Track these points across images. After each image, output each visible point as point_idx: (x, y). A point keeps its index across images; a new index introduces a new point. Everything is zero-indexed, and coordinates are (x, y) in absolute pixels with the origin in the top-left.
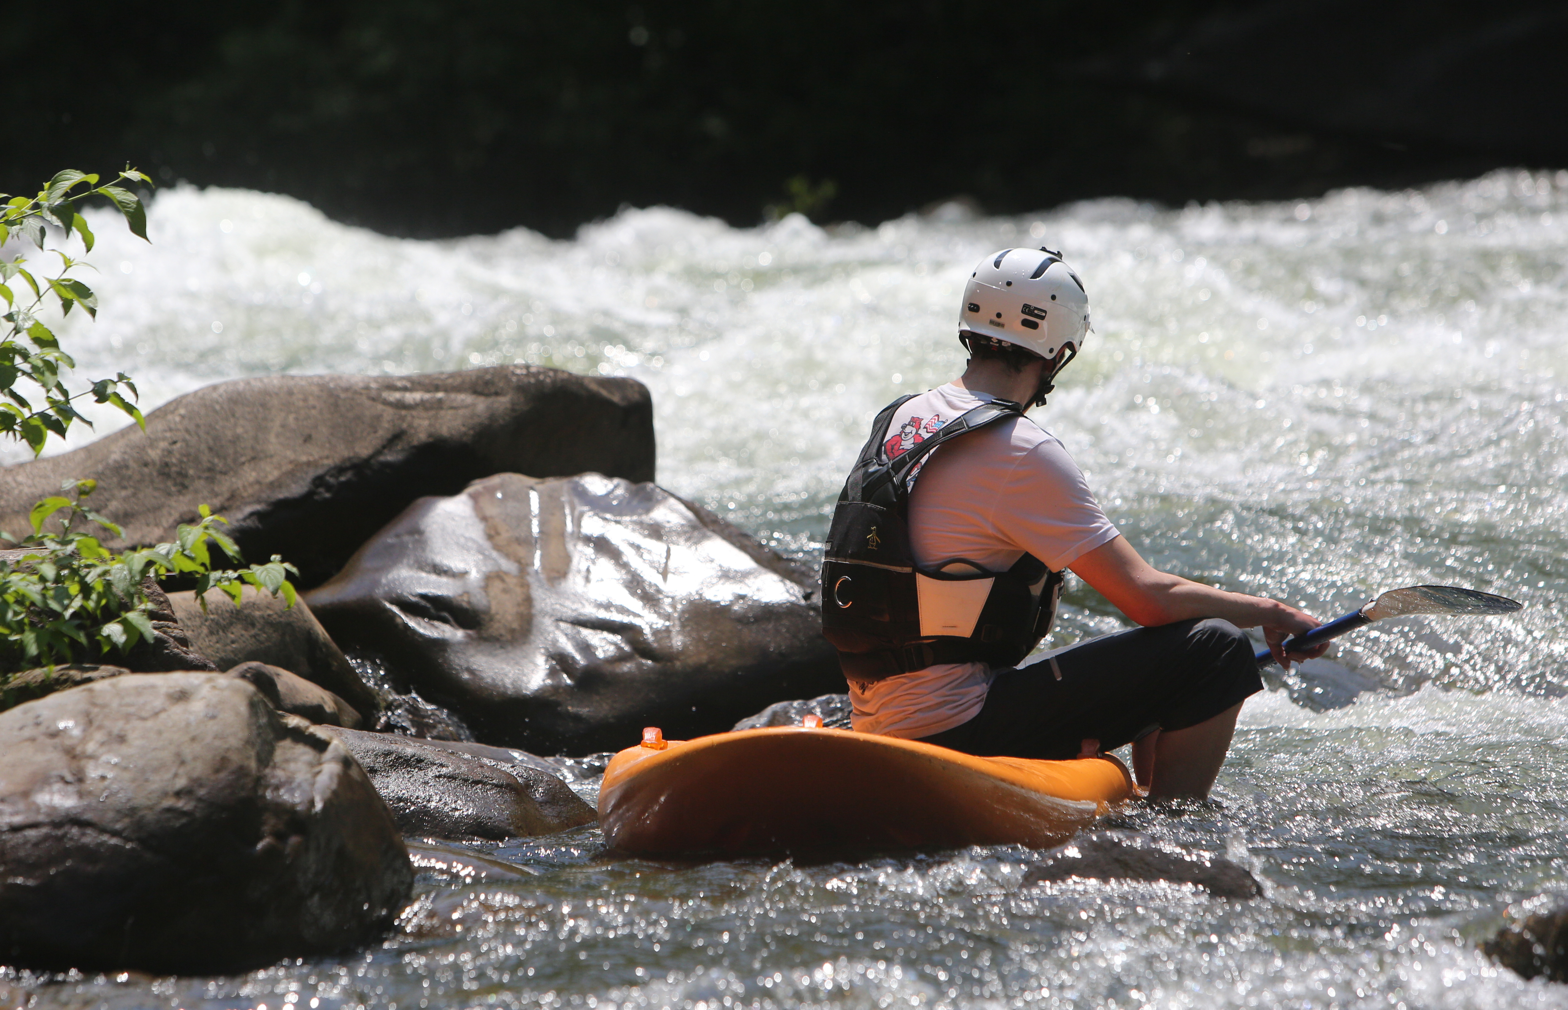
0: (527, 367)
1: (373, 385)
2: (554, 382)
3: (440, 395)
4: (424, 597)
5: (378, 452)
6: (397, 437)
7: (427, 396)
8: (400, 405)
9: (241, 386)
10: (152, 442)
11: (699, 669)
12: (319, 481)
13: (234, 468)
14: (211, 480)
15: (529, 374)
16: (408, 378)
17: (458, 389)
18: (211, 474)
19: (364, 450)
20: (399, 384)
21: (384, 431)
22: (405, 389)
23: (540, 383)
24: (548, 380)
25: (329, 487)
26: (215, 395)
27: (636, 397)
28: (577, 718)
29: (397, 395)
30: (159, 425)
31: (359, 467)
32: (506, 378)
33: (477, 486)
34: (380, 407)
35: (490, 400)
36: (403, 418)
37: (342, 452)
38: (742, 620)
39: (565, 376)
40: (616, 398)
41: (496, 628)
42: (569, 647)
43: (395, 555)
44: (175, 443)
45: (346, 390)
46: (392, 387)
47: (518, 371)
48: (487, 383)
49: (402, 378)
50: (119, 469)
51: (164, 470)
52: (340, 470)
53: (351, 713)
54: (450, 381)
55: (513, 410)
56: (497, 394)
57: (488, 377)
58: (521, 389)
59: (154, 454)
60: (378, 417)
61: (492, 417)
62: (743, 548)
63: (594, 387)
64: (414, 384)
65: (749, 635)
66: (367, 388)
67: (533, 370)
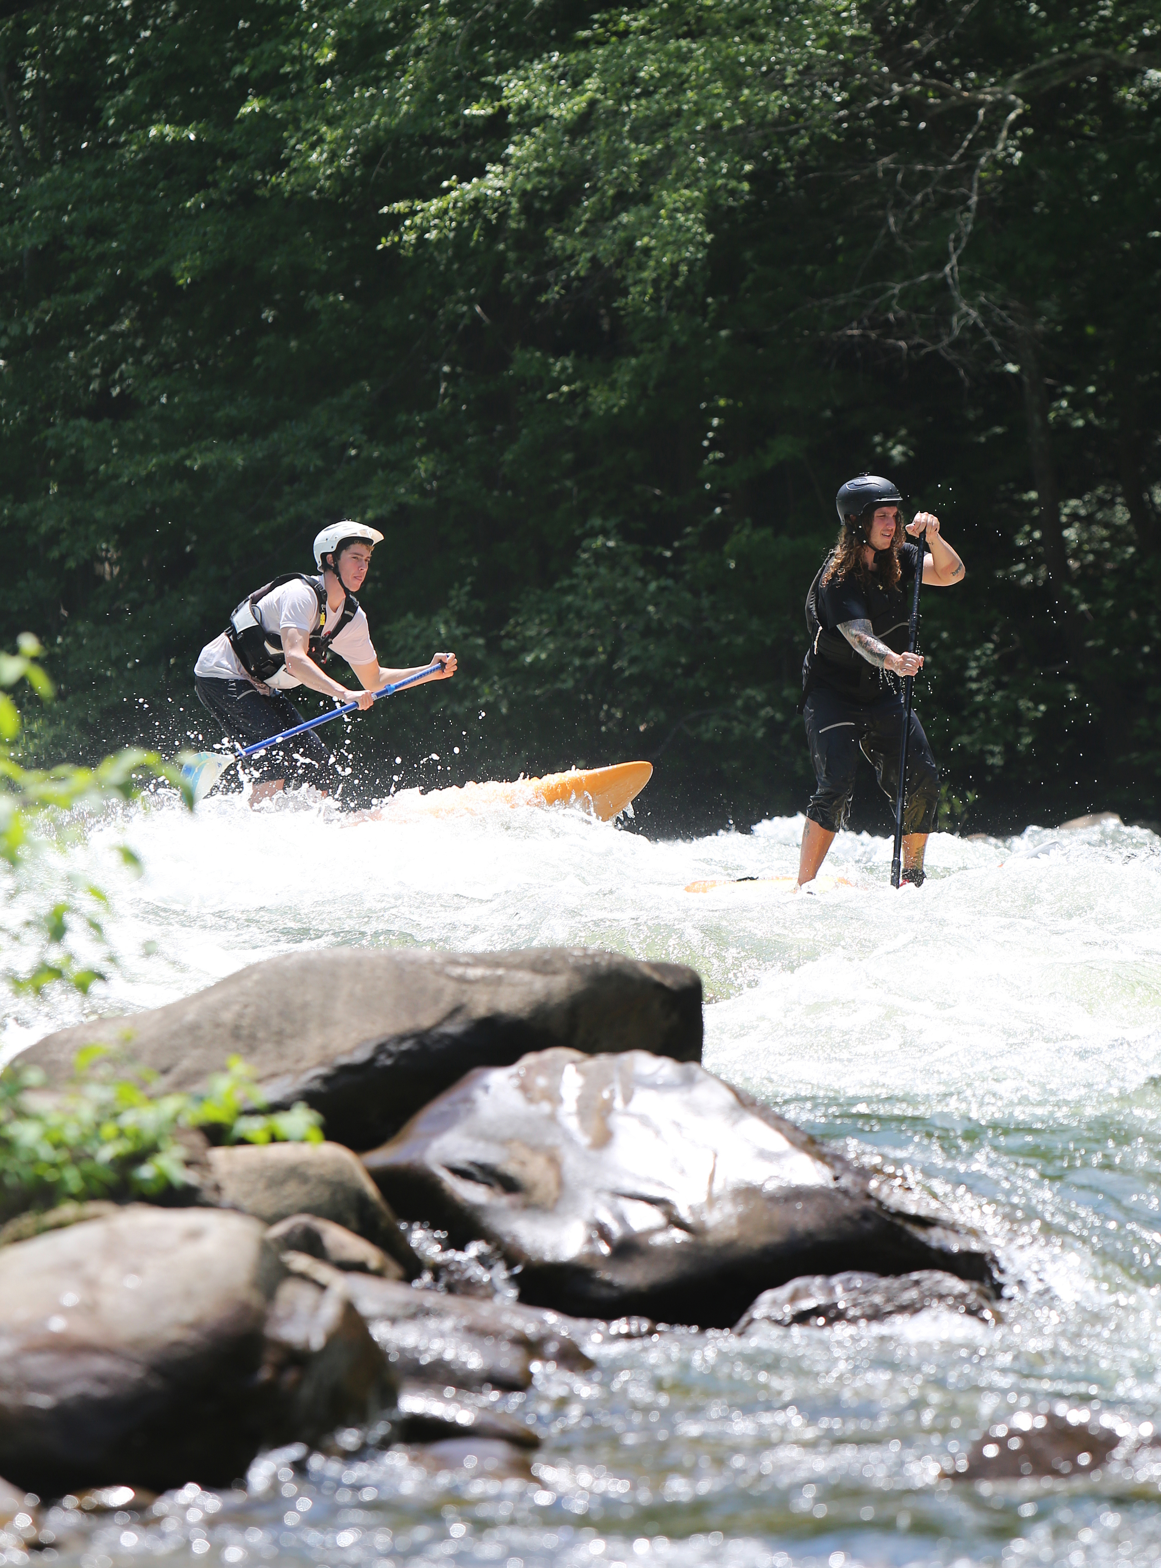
0: (585, 949)
1: (438, 960)
2: (609, 965)
3: (500, 972)
4: (473, 1164)
5: (439, 1024)
6: (456, 1011)
7: (488, 972)
8: (462, 980)
9: (313, 956)
10: (225, 1005)
11: (730, 1244)
12: (381, 1049)
13: (300, 1033)
14: (279, 1043)
15: (586, 956)
16: (472, 955)
17: (518, 967)
18: (280, 1037)
19: (426, 1021)
20: (463, 960)
21: (445, 1004)
22: (467, 965)
23: (596, 965)
24: (603, 963)
25: (390, 1055)
26: (287, 963)
27: (687, 981)
28: (609, 1285)
29: (458, 971)
30: (233, 990)
31: (420, 1036)
32: (564, 959)
33: (530, 1059)
34: (442, 981)
35: (548, 979)
36: (464, 992)
37: (405, 1023)
38: (773, 1199)
39: (620, 959)
40: (668, 982)
41: (538, 1195)
42: (606, 1218)
43: (447, 1122)
44: (246, 1006)
45: (413, 963)
46: (455, 962)
47: (576, 953)
48: (546, 963)
49: (465, 954)
50: (193, 1029)
51: (236, 1033)
52: (402, 1038)
53: (394, 1269)
54: (510, 959)
55: (569, 989)
56: (555, 973)
57: (547, 957)
58: (578, 969)
59: (227, 1016)
60: (440, 991)
61: (549, 995)
62: (779, 1130)
63: (647, 971)
64: (478, 960)
65: (779, 1214)
66: (432, 962)
67: (590, 952)
